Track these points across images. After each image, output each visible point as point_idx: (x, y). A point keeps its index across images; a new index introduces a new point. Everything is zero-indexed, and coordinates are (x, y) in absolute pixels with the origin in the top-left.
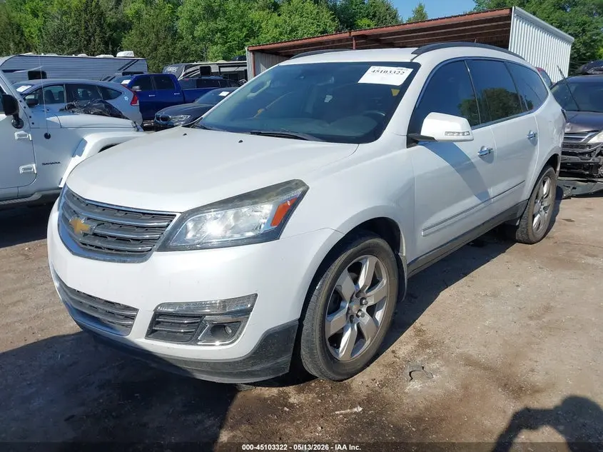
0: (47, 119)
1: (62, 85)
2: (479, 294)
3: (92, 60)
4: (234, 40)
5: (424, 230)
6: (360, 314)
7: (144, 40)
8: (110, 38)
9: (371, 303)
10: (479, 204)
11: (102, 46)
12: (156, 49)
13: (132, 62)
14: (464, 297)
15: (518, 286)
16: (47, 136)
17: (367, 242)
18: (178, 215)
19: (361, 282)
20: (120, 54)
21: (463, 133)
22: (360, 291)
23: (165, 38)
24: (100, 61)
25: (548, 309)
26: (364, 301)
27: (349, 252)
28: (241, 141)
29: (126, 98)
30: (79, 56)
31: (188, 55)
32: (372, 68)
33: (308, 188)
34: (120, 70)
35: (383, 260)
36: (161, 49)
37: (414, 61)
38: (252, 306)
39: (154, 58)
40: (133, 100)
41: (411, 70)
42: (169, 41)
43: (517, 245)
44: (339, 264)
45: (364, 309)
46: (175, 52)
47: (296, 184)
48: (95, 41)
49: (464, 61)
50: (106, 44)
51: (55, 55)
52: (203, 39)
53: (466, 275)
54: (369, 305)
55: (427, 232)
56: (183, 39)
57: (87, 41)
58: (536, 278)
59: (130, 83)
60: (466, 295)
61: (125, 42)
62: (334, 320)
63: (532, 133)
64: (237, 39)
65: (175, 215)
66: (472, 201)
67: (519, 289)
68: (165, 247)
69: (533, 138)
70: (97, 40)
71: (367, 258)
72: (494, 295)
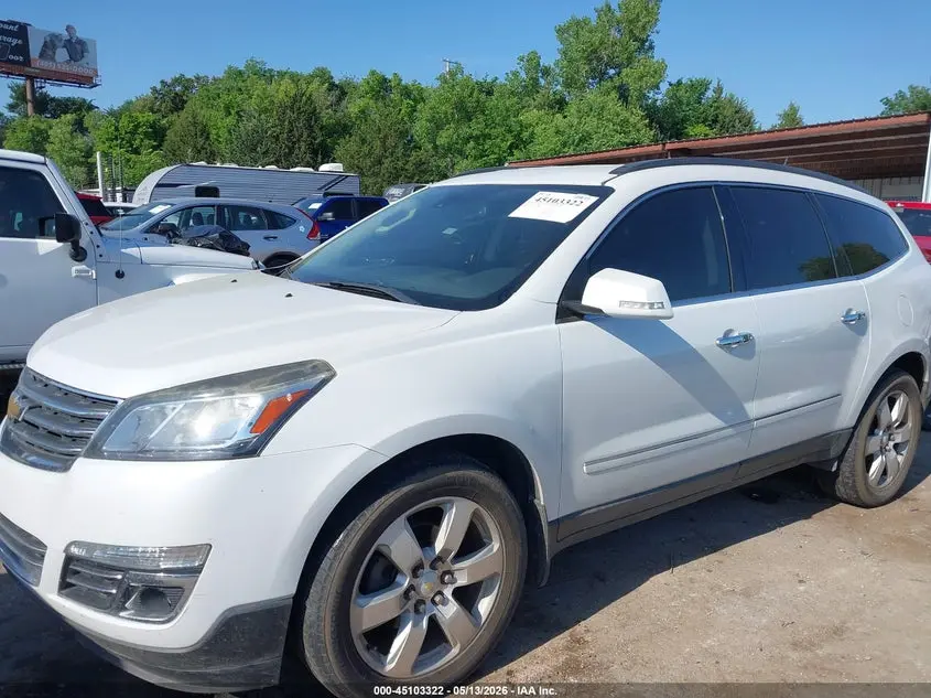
0: (123, 250)
1: (213, 206)
2: (720, 588)
3: (281, 175)
4: (493, 153)
5: (588, 464)
6: (437, 599)
7: (365, 149)
8: (319, 144)
9: (462, 581)
10: (724, 428)
11: (308, 157)
12: (380, 163)
13: (340, 178)
14: (690, 589)
15: (801, 581)
16: (120, 275)
17: (449, 474)
18: (120, 402)
19: (439, 544)
20: (324, 168)
21: (652, 305)
22: (439, 559)
23: (396, 147)
24: (294, 175)
25: (838, 632)
26: (447, 577)
27: (406, 489)
28: (290, 295)
29: (302, 229)
30: (268, 167)
31: (424, 172)
32: (540, 195)
33: (334, 375)
34: (320, 189)
35: (489, 508)
36: (387, 162)
37: (607, 185)
38: (203, 565)
39: (376, 175)
40: (311, 232)
41: (594, 199)
42: (400, 151)
43: (841, 506)
44: (383, 507)
45: (448, 592)
46: (407, 167)
47: (314, 367)
48: (300, 148)
49: (711, 187)
50: (315, 152)
51: (234, 166)
52: (449, 149)
53: (715, 549)
54: (457, 585)
55: (595, 467)
56: (420, 149)
57: (289, 148)
58: (843, 571)
59: (321, 208)
60: (696, 585)
61: (339, 151)
62: (372, 603)
63: (854, 313)
64: (496, 150)
65: (116, 402)
66: (706, 421)
67: (802, 588)
68: (95, 452)
69: (857, 323)
70: (303, 149)
71: (452, 503)
72: (746, 594)
